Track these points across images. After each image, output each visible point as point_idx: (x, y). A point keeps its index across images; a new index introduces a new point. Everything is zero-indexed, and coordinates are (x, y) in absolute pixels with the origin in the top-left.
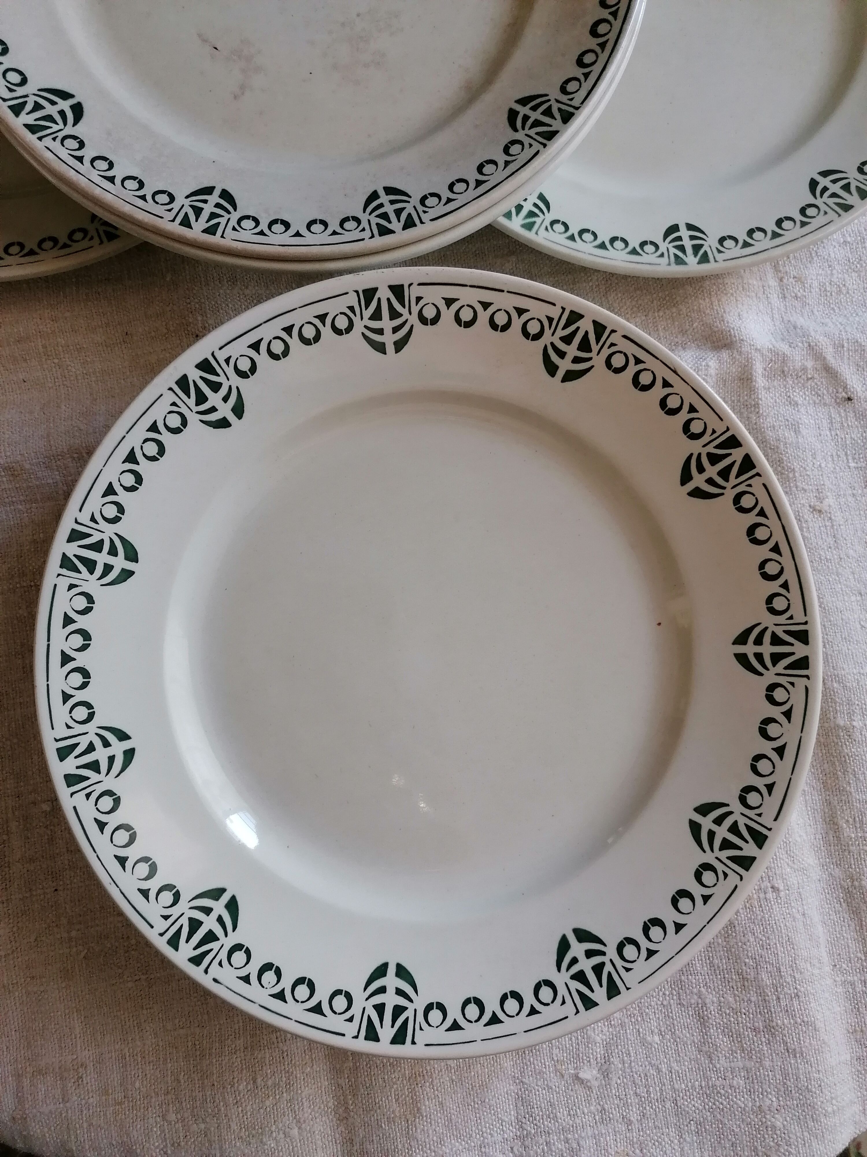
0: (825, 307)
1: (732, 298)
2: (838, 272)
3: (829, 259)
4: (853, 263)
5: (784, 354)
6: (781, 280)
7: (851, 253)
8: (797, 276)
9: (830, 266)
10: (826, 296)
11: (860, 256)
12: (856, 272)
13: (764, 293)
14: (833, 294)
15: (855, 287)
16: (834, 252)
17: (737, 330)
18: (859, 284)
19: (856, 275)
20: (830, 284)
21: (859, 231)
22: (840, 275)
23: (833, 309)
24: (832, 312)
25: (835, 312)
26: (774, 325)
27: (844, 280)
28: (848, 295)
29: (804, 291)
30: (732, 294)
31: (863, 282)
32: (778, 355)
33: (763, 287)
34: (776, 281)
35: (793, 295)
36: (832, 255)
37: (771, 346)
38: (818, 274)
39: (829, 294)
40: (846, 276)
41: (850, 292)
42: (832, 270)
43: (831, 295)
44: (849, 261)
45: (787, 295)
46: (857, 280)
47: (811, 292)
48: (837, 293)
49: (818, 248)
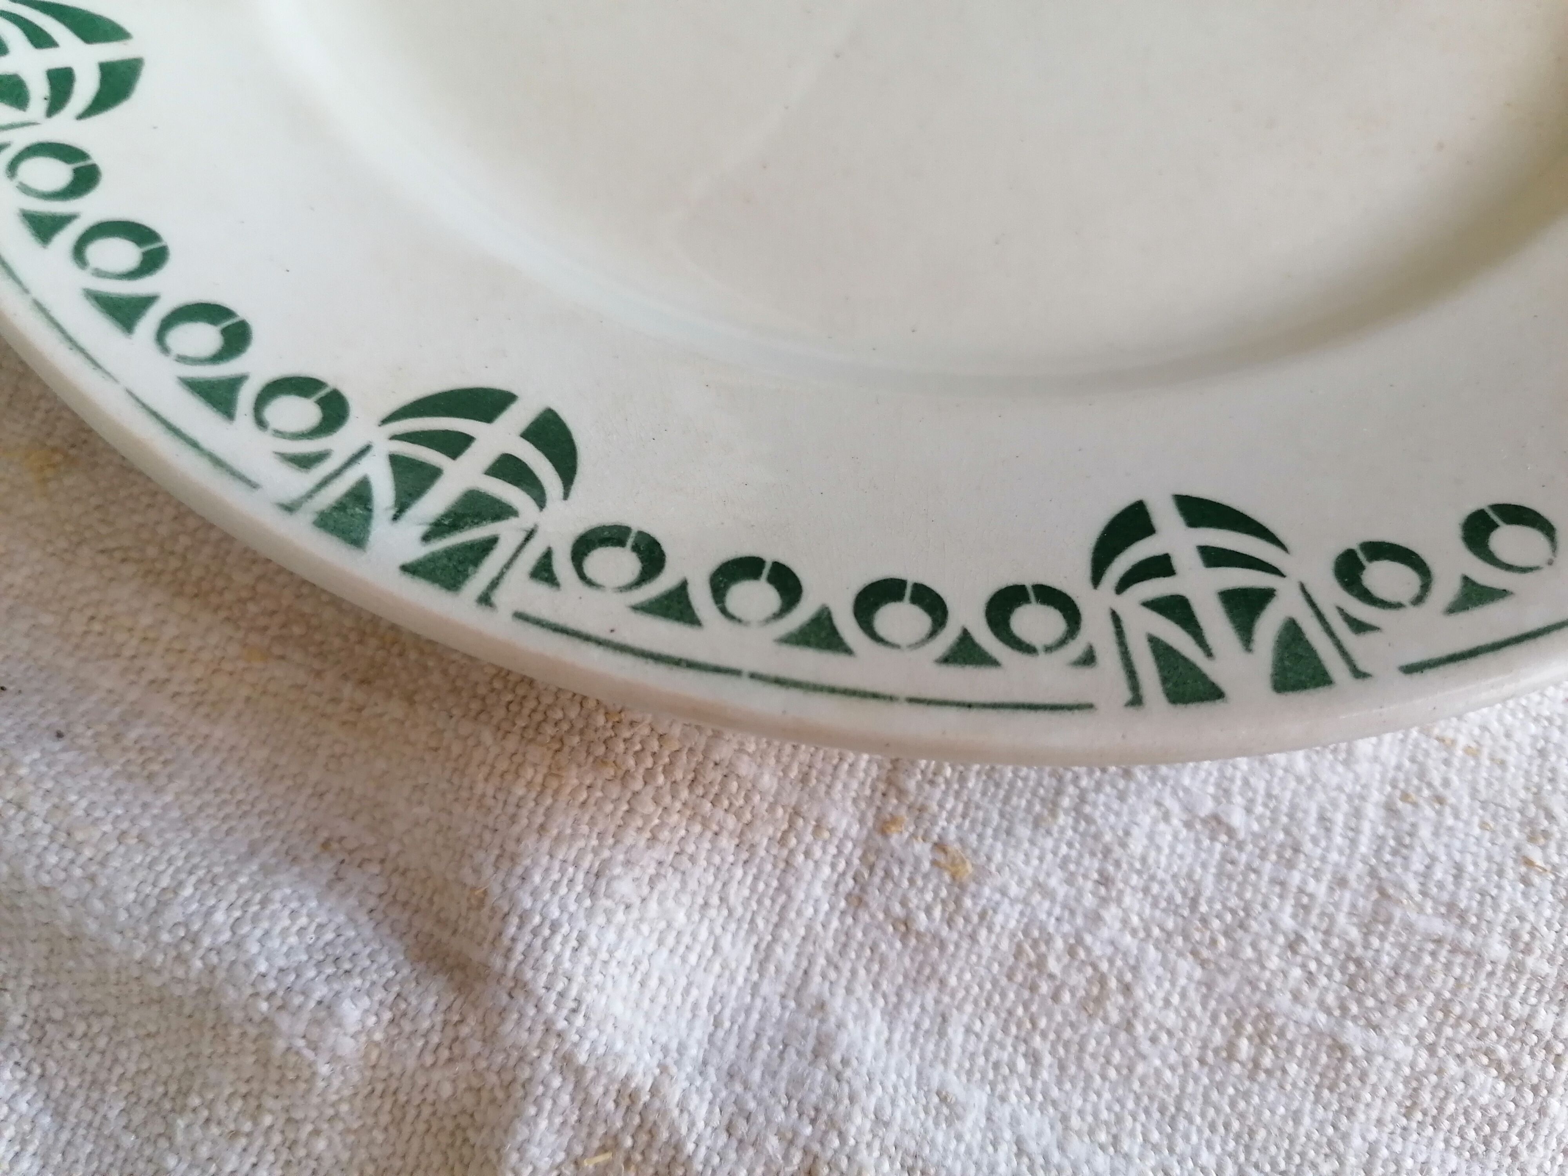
0: (1005, 1030)
1: (615, 790)
2: (1125, 922)
3: (1118, 852)
4: (1204, 920)
5: (678, 1147)
6: (884, 827)
7: (1220, 875)
8: (954, 847)
9: (1105, 880)
10: (1033, 988)
11: (1247, 909)
12: (1203, 963)
13: (783, 841)
14: (1066, 997)
15: (1171, 1019)
16: (1151, 836)
17: (535, 933)
18: (1191, 1014)
19: (1198, 973)
20: (1072, 952)
21: (1293, 807)
22: (1128, 939)
23: (1034, 1059)
24: (1021, 1065)
25: (1034, 1075)
26: (755, 988)
27: (1135, 969)
28: (1123, 1037)
29: (950, 922)
30: (626, 777)
31: (1214, 1018)
32: (652, 1134)
33: (796, 812)
34: (862, 821)
35: (897, 909)
36: (1137, 845)
37: (643, 1081)
38: (1039, 886)
39: (1045, 988)
40: (1152, 954)
41: (1139, 1029)
42: (1104, 901)
43: (1056, 997)
44: (1194, 903)
45: (875, 899)
46: (1194, 996)
47: (973, 938)
48: (1082, 1006)
49: (1098, 787)
